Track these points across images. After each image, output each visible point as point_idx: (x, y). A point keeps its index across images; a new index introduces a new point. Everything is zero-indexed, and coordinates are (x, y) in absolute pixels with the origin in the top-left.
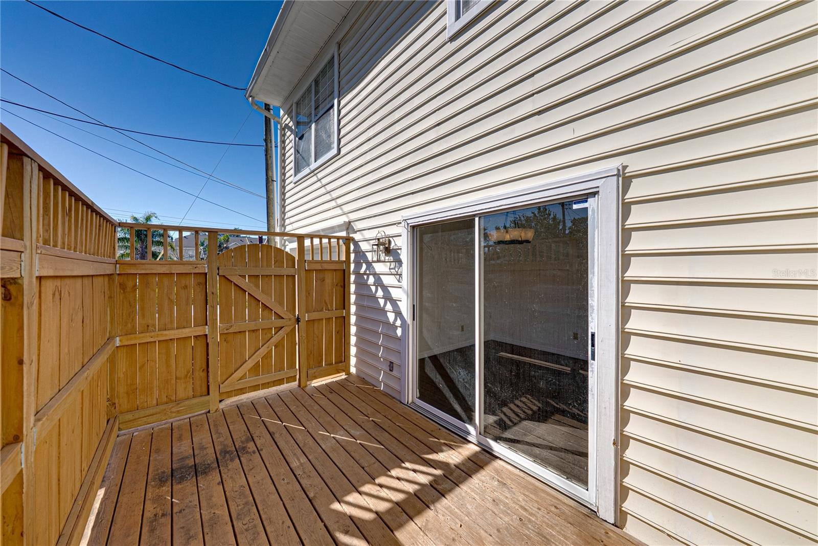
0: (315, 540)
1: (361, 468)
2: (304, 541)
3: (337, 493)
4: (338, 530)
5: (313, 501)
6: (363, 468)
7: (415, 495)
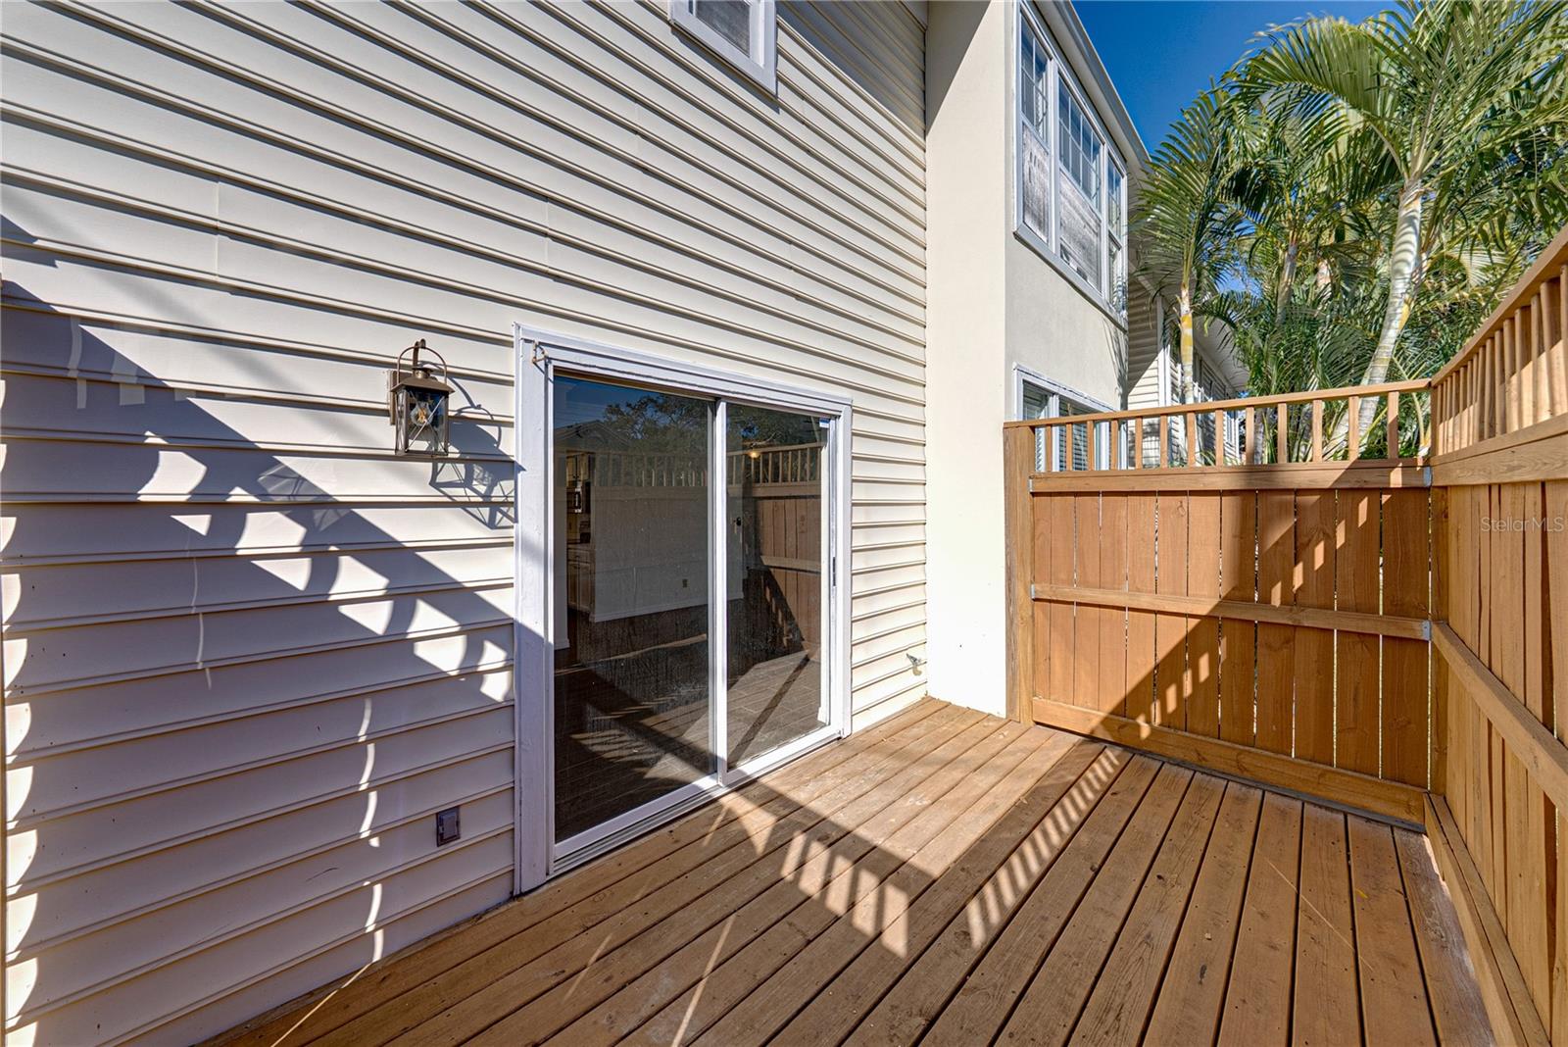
0: (1005, 975)
1: (810, 946)
2: (1018, 993)
3: (895, 973)
4: (970, 947)
5: (933, 1013)
6: (809, 942)
7: (855, 862)
